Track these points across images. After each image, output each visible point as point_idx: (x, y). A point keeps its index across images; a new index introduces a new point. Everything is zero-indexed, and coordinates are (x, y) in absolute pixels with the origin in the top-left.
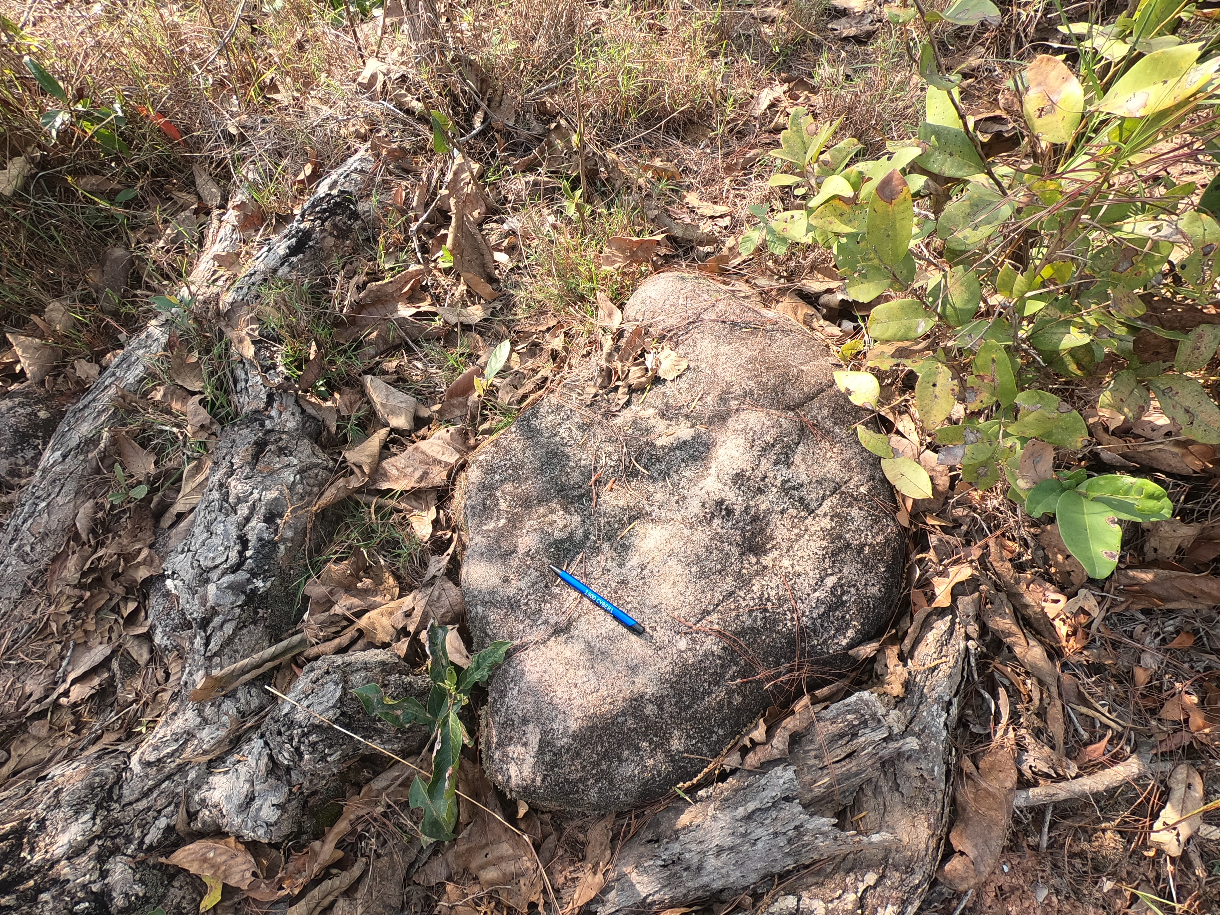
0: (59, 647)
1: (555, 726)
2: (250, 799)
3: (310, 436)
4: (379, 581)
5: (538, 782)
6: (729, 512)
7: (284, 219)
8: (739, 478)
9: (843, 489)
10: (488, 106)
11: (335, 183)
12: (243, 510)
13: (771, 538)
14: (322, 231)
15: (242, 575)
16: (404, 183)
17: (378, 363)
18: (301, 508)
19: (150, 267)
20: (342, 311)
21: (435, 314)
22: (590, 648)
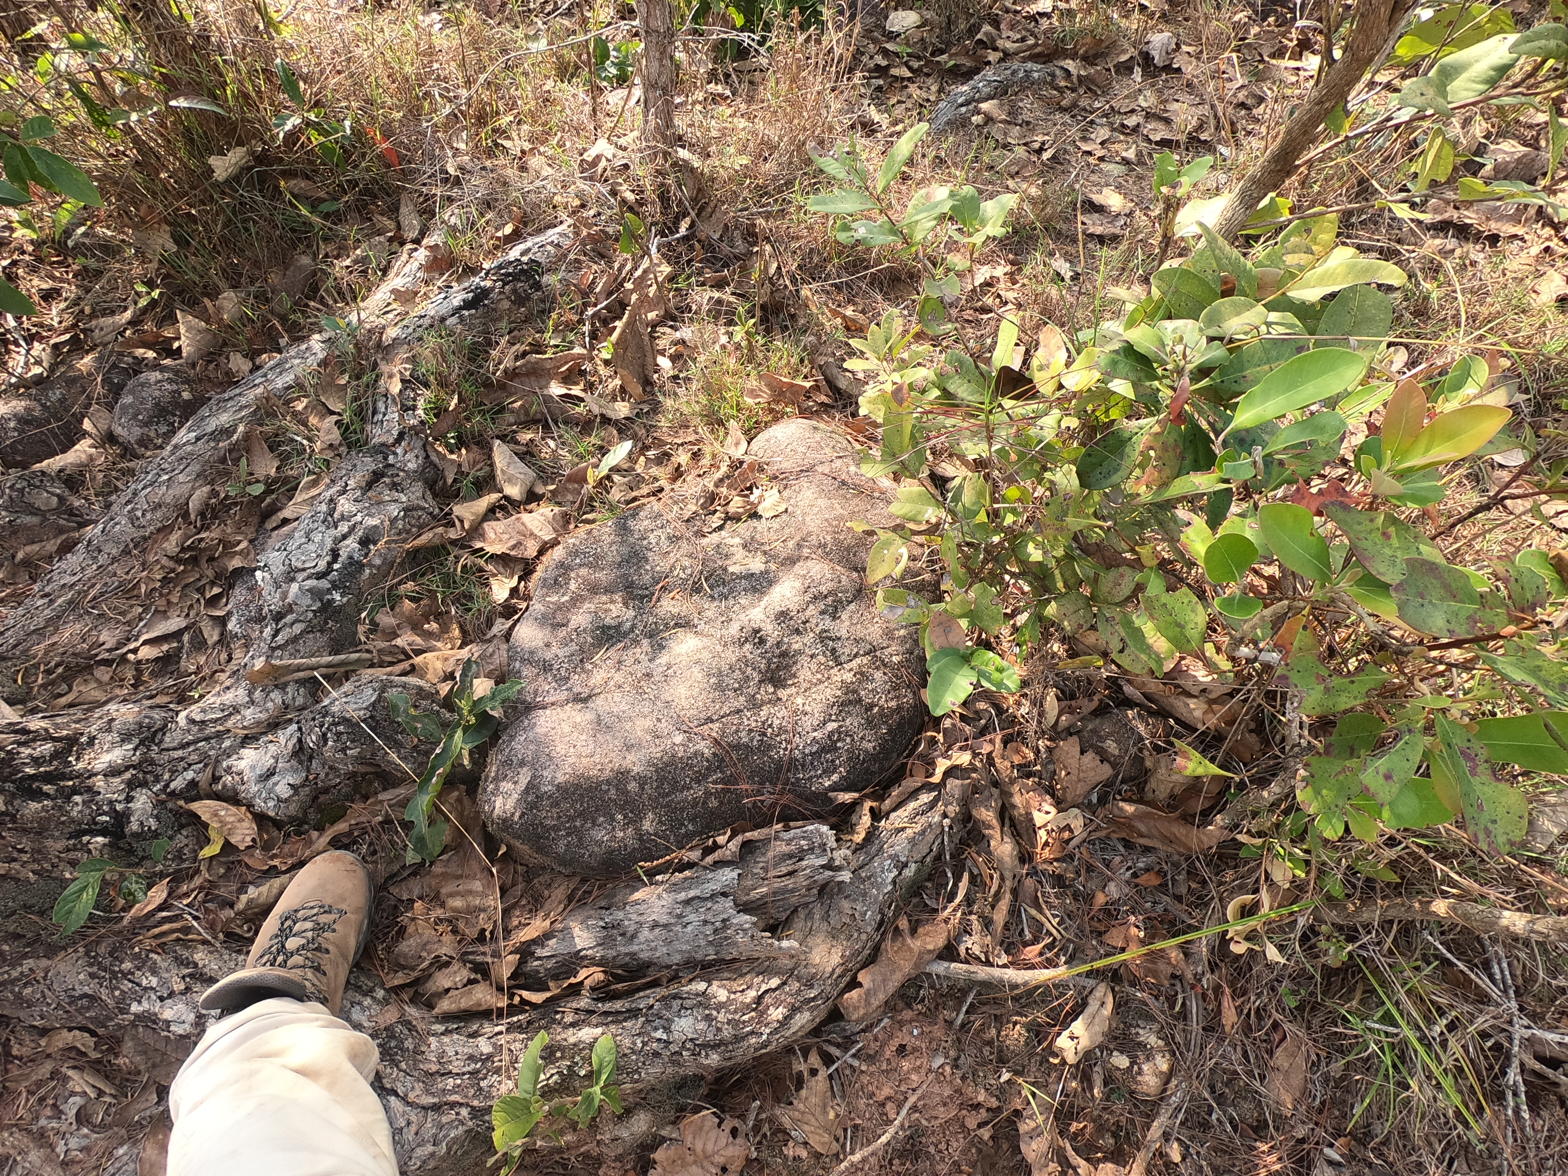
0: (140, 610)
1: (545, 773)
2: (271, 773)
3: (426, 482)
4: (445, 629)
5: (516, 819)
6: (762, 641)
7: (471, 270)
8: (783, 616)
9: (878, 653)
10: (698, 215)
11: (529, 249)
12: (344, 528)
13: (794, 676)
14: (500, 293)
15: (324, 584)
16: (595, 267)
17: (515, 432)
18: (395, 542)
19: (330, 282)
20: (494, 374)
21: (582, 400)
22: (599, 721)
